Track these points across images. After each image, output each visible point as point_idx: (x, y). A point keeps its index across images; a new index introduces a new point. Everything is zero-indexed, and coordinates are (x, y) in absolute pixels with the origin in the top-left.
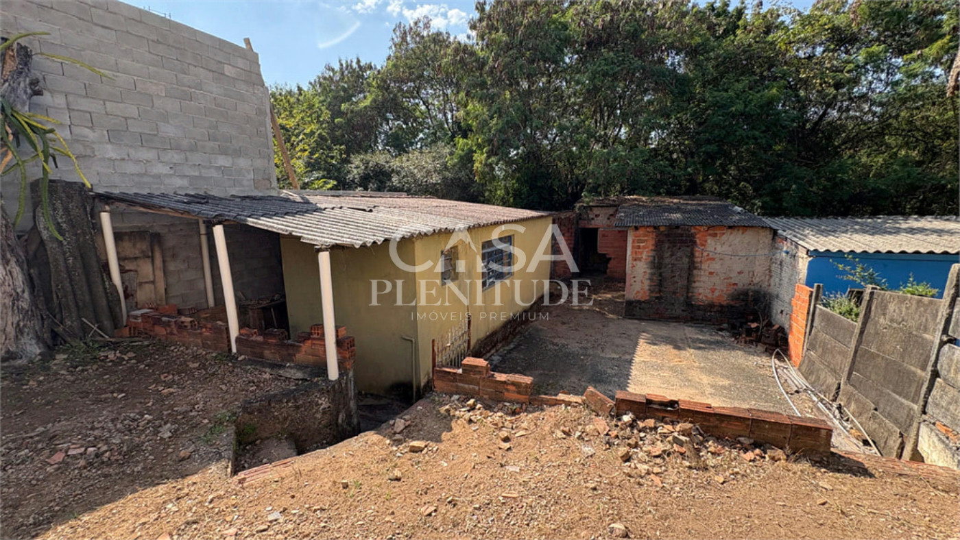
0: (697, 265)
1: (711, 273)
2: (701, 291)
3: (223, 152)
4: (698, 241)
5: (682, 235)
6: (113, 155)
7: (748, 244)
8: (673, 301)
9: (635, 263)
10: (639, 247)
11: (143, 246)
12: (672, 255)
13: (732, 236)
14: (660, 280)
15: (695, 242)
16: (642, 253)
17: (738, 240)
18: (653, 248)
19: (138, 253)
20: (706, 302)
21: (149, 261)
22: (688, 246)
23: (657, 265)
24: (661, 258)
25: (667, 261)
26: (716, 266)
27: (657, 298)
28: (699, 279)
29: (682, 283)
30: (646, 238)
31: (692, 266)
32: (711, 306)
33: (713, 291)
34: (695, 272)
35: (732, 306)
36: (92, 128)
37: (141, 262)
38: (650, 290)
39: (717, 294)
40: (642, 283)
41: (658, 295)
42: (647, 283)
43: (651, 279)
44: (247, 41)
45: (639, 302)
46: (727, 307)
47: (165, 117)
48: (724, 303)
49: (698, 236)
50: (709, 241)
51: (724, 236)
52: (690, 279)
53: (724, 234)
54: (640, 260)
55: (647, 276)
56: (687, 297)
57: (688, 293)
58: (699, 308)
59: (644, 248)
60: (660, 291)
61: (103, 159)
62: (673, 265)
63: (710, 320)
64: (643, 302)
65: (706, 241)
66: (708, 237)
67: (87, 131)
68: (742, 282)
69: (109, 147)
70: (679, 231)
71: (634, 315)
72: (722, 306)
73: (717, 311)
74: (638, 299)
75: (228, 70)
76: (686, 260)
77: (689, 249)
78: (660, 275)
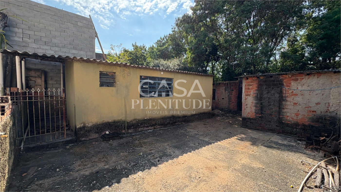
0: (284, 98)
1: (295, 104)
2: (288, 114)
3: (75, 48)
4: (285, 84)
5: (274, 81)
6: (35, 47)
7: (323, 84)
8: (270, 120)
9: (246, 97)
10: (249, 89)
11: (39, 73)
12: (268, 93)
13: (309, 80)
14: (262, 107)
15: (283, 85)
16: (250, 92)
17: (314, 82)
18: (257, 89)
19: (36, 76)
20: (293, 122)
21: (40, 78)
22: (278, 87)
23: (259, 98)
24: (261, 94)
25: (265, 96)
26: (298, 99)
27: (260, 117)
28: (287, 107)
29: (275, 109)
30: (252, 84)
31: (282, 99)
32: (296, 125)
33: (297, 115)
34: (284, 103)
35: (313, 126)
36: (29, 39)
37: (37, 79)
38: (255, 112)
39: (300, 117)
40: (251, 108)
41: (260, 115)
42: (254, 109)
43: (255, 106)
44: (90, 16)
45: (249, 119)
46: (309, 126)
47: (55, 37)
48: (307, 124)
49: (285, 81)
50: (292, 84)
51: (303, 80)
52: (280, 107)
53: (303, 79)
54: (249, 95)
55: (254, 105)
56: (279, 118)
57: (279, 115)
58: (288, 125)
59: (252, 89)
60: (262, 113)
61: (31, 47)
62: (269, 98)
63: (296, 134)
64: (252, 119)
65: (290, 84)
66: (292, 81)
67: (28, 39)
68: (320, 110)
69: (34, 44)
70: (272, 79)
71: (247, 126)
72: (304, 125)
73: (301, 129)
74: (248, 117)
75: (79, 24)
76: (277, 95)
77: (279, 89)
78: (261, 104)
